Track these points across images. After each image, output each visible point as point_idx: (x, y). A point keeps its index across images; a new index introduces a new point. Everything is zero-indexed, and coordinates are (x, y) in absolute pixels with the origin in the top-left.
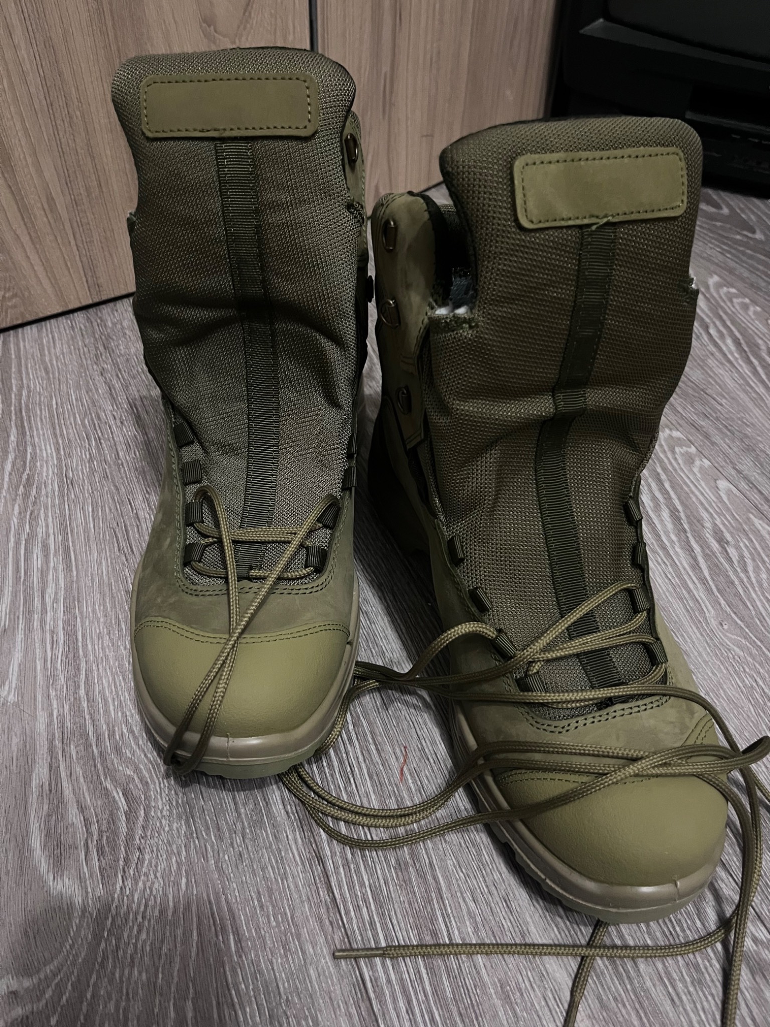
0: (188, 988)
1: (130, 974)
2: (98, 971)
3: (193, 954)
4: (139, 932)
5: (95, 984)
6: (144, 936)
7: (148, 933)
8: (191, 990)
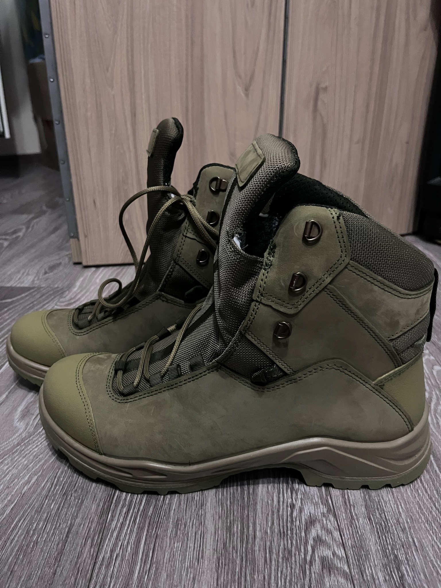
0: (39, 472)
1: (21, 460)
2: (10, 455)
3: (50, 462)
4: (36, 447)
5: (6, 459)
6: (36, 449)
7: (38, 449)
8: (40, 473)
